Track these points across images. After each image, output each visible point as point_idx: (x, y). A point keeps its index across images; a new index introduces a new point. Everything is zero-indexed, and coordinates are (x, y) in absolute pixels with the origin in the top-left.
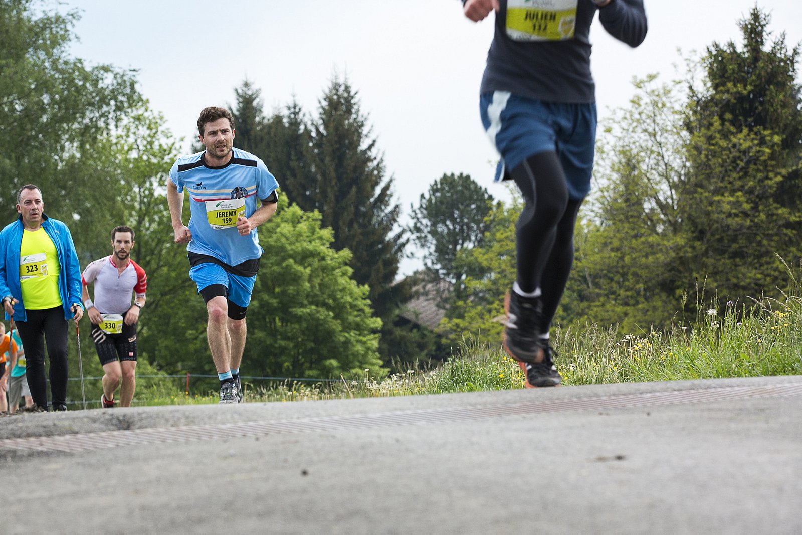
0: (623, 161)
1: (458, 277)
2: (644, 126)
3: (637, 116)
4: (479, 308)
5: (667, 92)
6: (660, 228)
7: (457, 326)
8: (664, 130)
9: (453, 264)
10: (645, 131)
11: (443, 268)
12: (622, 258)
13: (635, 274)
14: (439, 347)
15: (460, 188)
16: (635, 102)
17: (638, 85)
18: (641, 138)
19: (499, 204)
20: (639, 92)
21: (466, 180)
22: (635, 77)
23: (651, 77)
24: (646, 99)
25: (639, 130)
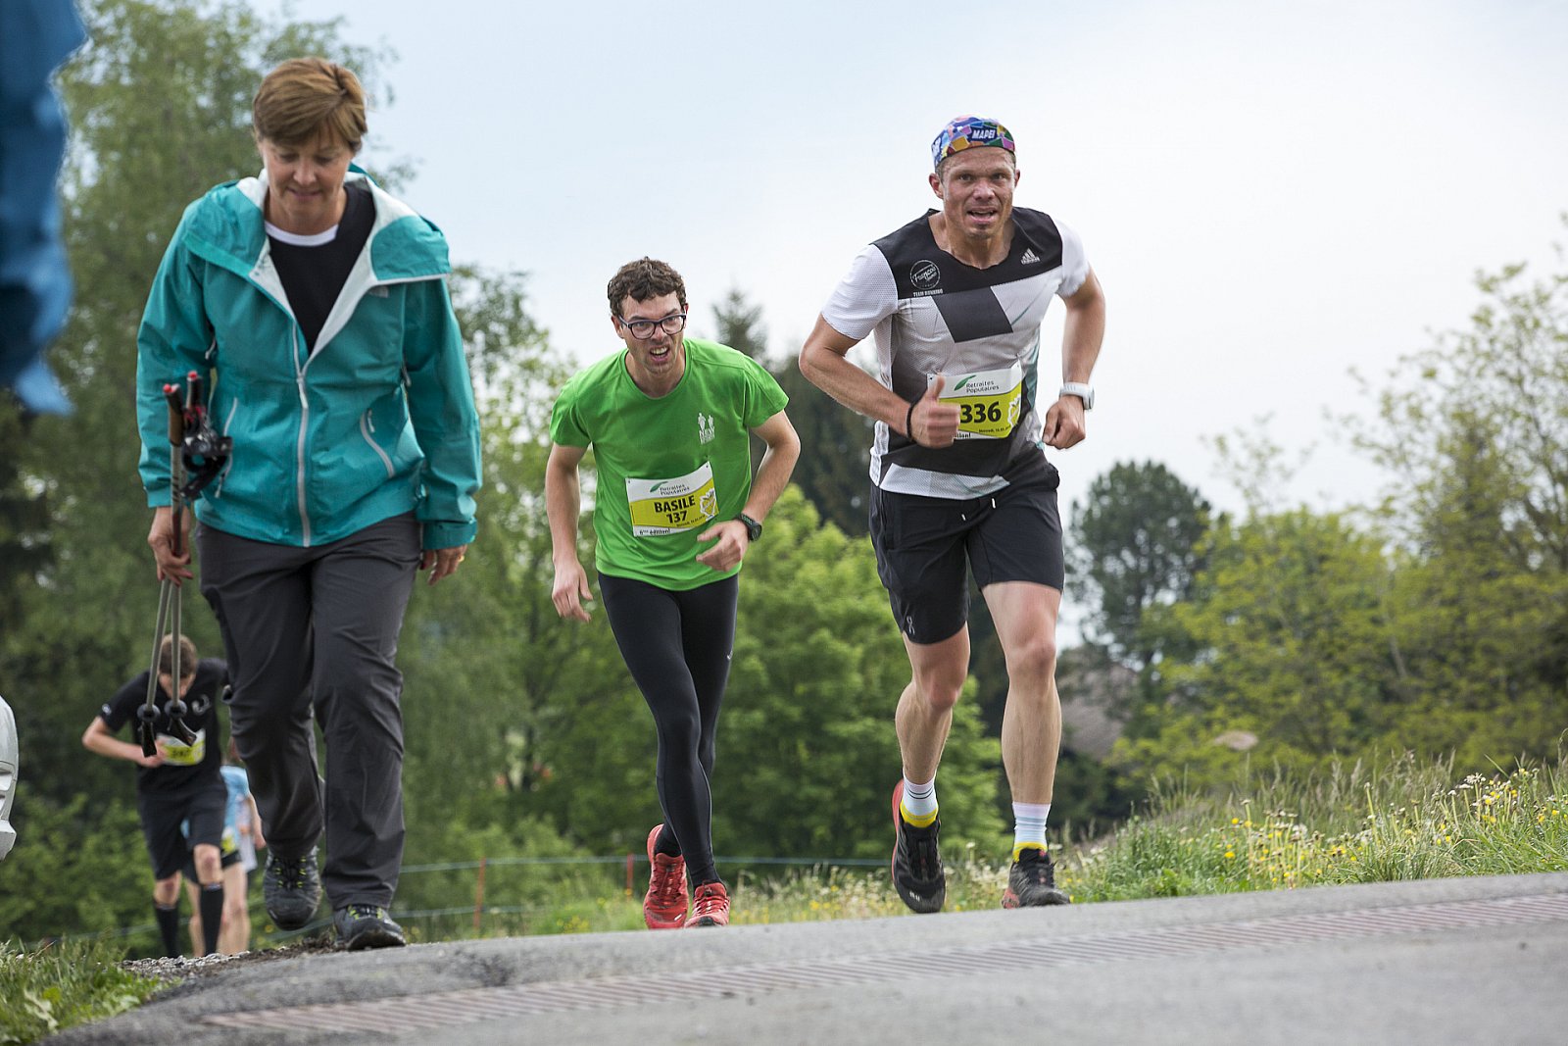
0: (1462, 431)
1: (1147, 657)
2: (1500, 365)
3: (1484, 346)
4: (1188, 719)
5: (1543, 299)
6: (1535, 560)
7: (1146, 752)
8: (1538, 372)
9: (1137, 634)
10: (1502, 374)
11: (1118, 640)
12: (1461, 619)
13: (1488, 650)
14: (1114, 794)
15: (1146, 488)
16: (1482, 319)
17: (1487, 286)
18: (1494, 388)
19: (1223, 519)
20: (1489, 299)
21: (1158, 474)
22: (1480, 272)
23: (1512, 271)
24: (1502, 314)
25: (1489, 373)
